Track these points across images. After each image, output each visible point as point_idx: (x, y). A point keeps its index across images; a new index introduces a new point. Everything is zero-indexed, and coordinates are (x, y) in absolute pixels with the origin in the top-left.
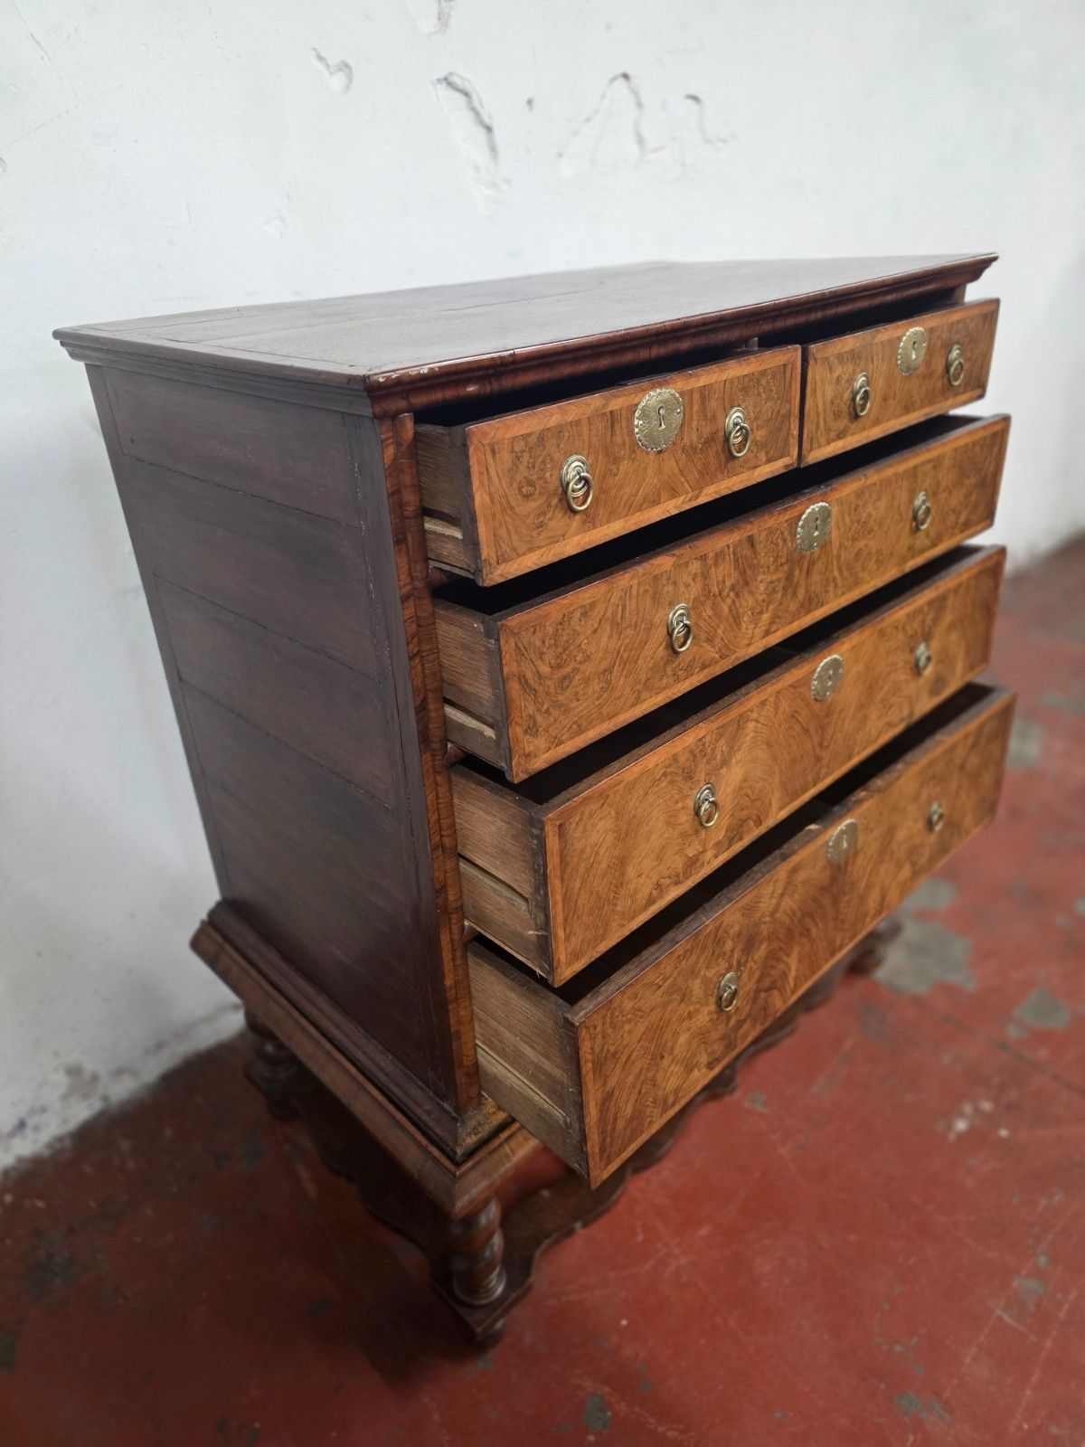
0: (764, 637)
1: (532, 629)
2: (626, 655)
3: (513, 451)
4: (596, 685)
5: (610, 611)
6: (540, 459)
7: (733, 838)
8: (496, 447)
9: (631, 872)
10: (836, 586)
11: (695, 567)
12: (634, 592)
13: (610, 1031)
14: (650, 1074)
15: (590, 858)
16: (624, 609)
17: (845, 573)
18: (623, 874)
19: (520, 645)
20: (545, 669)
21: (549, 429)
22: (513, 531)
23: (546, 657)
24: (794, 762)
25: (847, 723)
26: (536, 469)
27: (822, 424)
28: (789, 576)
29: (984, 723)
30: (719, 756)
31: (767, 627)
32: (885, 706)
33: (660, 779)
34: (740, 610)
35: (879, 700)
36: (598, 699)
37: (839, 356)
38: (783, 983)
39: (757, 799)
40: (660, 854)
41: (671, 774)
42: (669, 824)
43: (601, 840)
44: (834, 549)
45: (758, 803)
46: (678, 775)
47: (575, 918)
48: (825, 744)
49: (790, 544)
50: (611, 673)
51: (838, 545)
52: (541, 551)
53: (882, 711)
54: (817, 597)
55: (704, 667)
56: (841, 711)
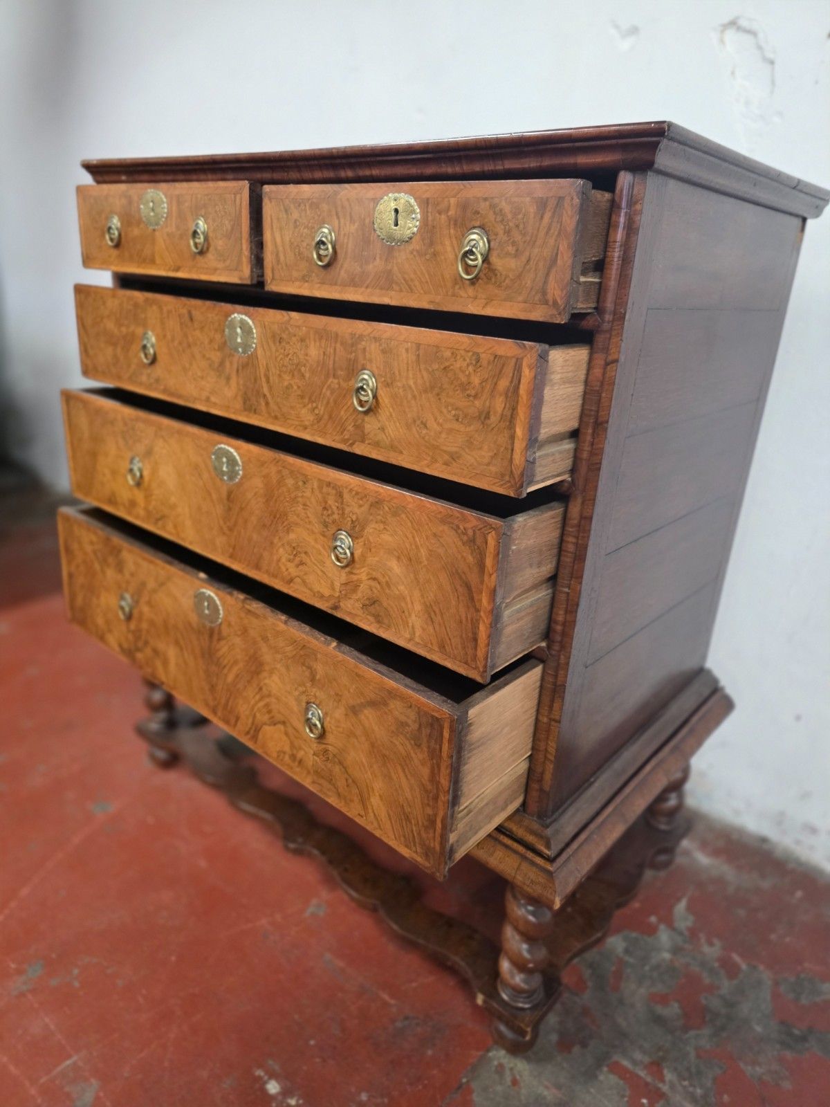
0: (206, 400)
3: (90, 202)
6: (100, 211)
10: (267, 404)
11: (156, 311)
14: (89, 595)
16: (120, 312)
17: (276, 398)
21: (103, 196)
27: (282, 258)
28: (222, 363)
29: (390, 693)
30: (143, 445)
31: (208, 393)
32: (295, 555)
33: (110, 423)
34: (186, 363)
35: (286, 540)
36: (112, 359)
37: (294, 202)
38: (165, 664)
39: (173, 509)
40: (113, 474)
41: (115, 425)
42: (117, 460)
43: (84, 429)
44: (261, 366)
45: (174, 513)
46: (120, 432)
47: (76, 462)
48: (228, 524)
49: (220, 336)
50: (117, 348)
51: (265, 364)
52: (101, 261)
53: (293, 557)
54: (249, 400)
55: (166, 389)
56: (242, 508)
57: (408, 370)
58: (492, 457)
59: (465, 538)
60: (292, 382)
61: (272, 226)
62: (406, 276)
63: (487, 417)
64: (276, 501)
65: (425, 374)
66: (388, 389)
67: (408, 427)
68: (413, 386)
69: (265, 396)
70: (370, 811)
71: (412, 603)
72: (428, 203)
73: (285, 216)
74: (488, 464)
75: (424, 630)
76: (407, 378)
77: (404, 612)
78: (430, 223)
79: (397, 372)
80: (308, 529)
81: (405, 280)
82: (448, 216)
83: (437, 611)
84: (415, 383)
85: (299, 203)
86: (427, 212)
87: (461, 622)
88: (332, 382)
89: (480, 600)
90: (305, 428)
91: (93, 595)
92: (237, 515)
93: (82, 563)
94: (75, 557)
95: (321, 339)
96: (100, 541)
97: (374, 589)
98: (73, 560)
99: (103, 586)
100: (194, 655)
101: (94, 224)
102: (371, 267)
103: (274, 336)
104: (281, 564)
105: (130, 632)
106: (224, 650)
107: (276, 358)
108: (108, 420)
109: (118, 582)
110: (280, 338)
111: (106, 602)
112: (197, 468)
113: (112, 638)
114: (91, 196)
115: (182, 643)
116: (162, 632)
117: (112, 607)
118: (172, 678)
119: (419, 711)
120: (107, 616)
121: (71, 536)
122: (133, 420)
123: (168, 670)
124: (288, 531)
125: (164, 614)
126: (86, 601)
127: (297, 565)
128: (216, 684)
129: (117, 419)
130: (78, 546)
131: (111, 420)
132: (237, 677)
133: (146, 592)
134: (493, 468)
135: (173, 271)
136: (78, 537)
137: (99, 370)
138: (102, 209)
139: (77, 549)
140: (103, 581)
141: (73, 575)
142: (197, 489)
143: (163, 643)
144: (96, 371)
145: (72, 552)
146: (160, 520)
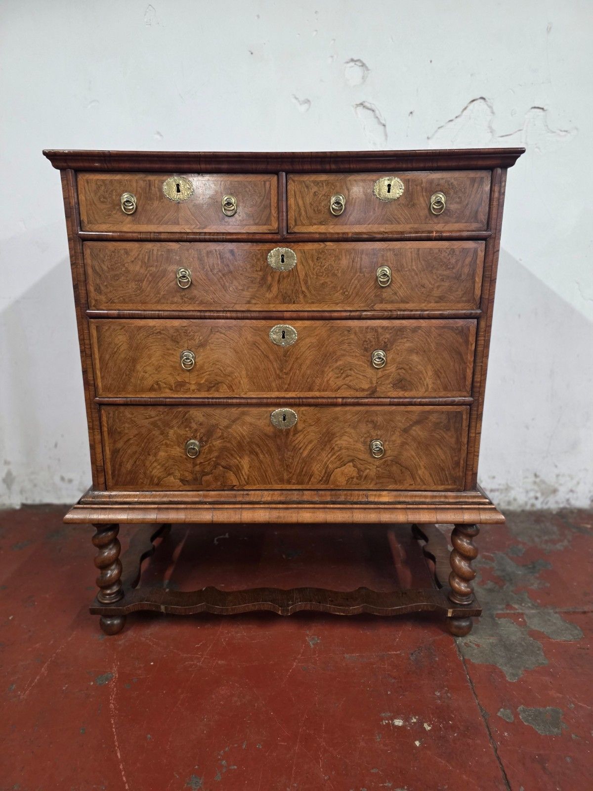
0: (247, 304)
1: (98, 250)
2: (150, 279)
4: (133, 285)
5: (141, 256)
6: (110, 190)
7: (211, 387)
9: (139, 367)
10: (305, 296)
11: (194, 253)
12: (155, 252)
13: (117, 420)
14: (142, 458)
15: (114, 348)
16: (149, 258)
17: (313, 292)
18: (135, 366)
19: (92, 254)
21: (115, 180)
22: (96, 213)
23: (106, 263)
24: (257, 369)
25: (304, 367)
26: (108, 193)
27: (303, 213)
28: (264, 279)
29: (429, 412)
30: (197, 341)
31: (248, 299)
32: (342, 373)
33: (157, 333)
34: (226, 283)
35: (334, 367)
36: (134, 292)
37: (314, 182)
38: (238, 471)
39: (229, 376)
40: (158, 369)
41: (164, 334)
42: (163, 357)
43: (120, 344)
44: (300, 275)
45: (230, 378)
46: (169, 337)
47: (106, 371)
48: (284, 371)
49: (263, 262)
50: (142, 283)
51: (304, 273)
52: (110, 225)
53: (340, 375)
54: (289, 297)
55: (201, 303)
56: (297, 359)
57: (412, 262)
58: (463, 294)
59: (457, 331)
60: (328, 280)
61: (295, 196)
62: (396, 217)
63: (461, 276)
64: (327, 346)
65: (423, 263)
66: (399, 273)
67: (412, 289)
68: (415, 269)
69: (303, 292)
70: (418, 479)
71: (426, 372)
72: (409, 181)
73: (306, 190)
74: (461, 298)
75: (433, 383)
76: (412, 266)
77: (421, 379)
78: (410, 190)
79: (405, 264)
80: (353, 356)
81: (395, 219)
82: (421, 187)
83: (442, 371)
84: (417, 268)
85: (316, 183)
86: (409, 185)
87: (456, 372)
88: (359, 276)
89: (467, 358)
90: (337, 304)
91: (149, 455)
92: (293, 363)
93: (135, 436)
94: (124, 435)
95: (350, 254)
96: (161, 413)
97: (401, 374)
98: (121, 439)
99: (162, 445)
100: (270, 453)
101: (102, 199)
102: (371, 213)
103: (312, 257)
104: (330, 382)
105: (197, 465)
106: (299, 439)
107: (314, 269)
108: (155, 332)
109: (183, 434)
110: (318, 258)
111: (166, 454)
112: (255, 344)
113: (172, 478)
114: (98, 180)
115: (257, 450)
116: (235, 451)
117: (174, 456)
118: (245, 479)
119: (448, 413)
120: (167, 465)
121: (120, 420)
122: (185, 326)
123: (241, 475)
124: (336, 361)
125: (238, 438)
126: (137, 463)
127: (344, 378)
128: (292, 463)
129: (165, 329)
130: (130, 426)
131: (158, 331)
132: (311, 450)
133: (218, 430)
134: (464, 299)
135: (199, 228)
136: (131, 418)
137: (115, 301)
138: (112, 188)
139: (128, 428)
140: (163, 440)
141: (119, 450)
142: (255, 357)
143: (236, 458)
144: (111, 303)
145: (120, 433)
146: (214, 386)
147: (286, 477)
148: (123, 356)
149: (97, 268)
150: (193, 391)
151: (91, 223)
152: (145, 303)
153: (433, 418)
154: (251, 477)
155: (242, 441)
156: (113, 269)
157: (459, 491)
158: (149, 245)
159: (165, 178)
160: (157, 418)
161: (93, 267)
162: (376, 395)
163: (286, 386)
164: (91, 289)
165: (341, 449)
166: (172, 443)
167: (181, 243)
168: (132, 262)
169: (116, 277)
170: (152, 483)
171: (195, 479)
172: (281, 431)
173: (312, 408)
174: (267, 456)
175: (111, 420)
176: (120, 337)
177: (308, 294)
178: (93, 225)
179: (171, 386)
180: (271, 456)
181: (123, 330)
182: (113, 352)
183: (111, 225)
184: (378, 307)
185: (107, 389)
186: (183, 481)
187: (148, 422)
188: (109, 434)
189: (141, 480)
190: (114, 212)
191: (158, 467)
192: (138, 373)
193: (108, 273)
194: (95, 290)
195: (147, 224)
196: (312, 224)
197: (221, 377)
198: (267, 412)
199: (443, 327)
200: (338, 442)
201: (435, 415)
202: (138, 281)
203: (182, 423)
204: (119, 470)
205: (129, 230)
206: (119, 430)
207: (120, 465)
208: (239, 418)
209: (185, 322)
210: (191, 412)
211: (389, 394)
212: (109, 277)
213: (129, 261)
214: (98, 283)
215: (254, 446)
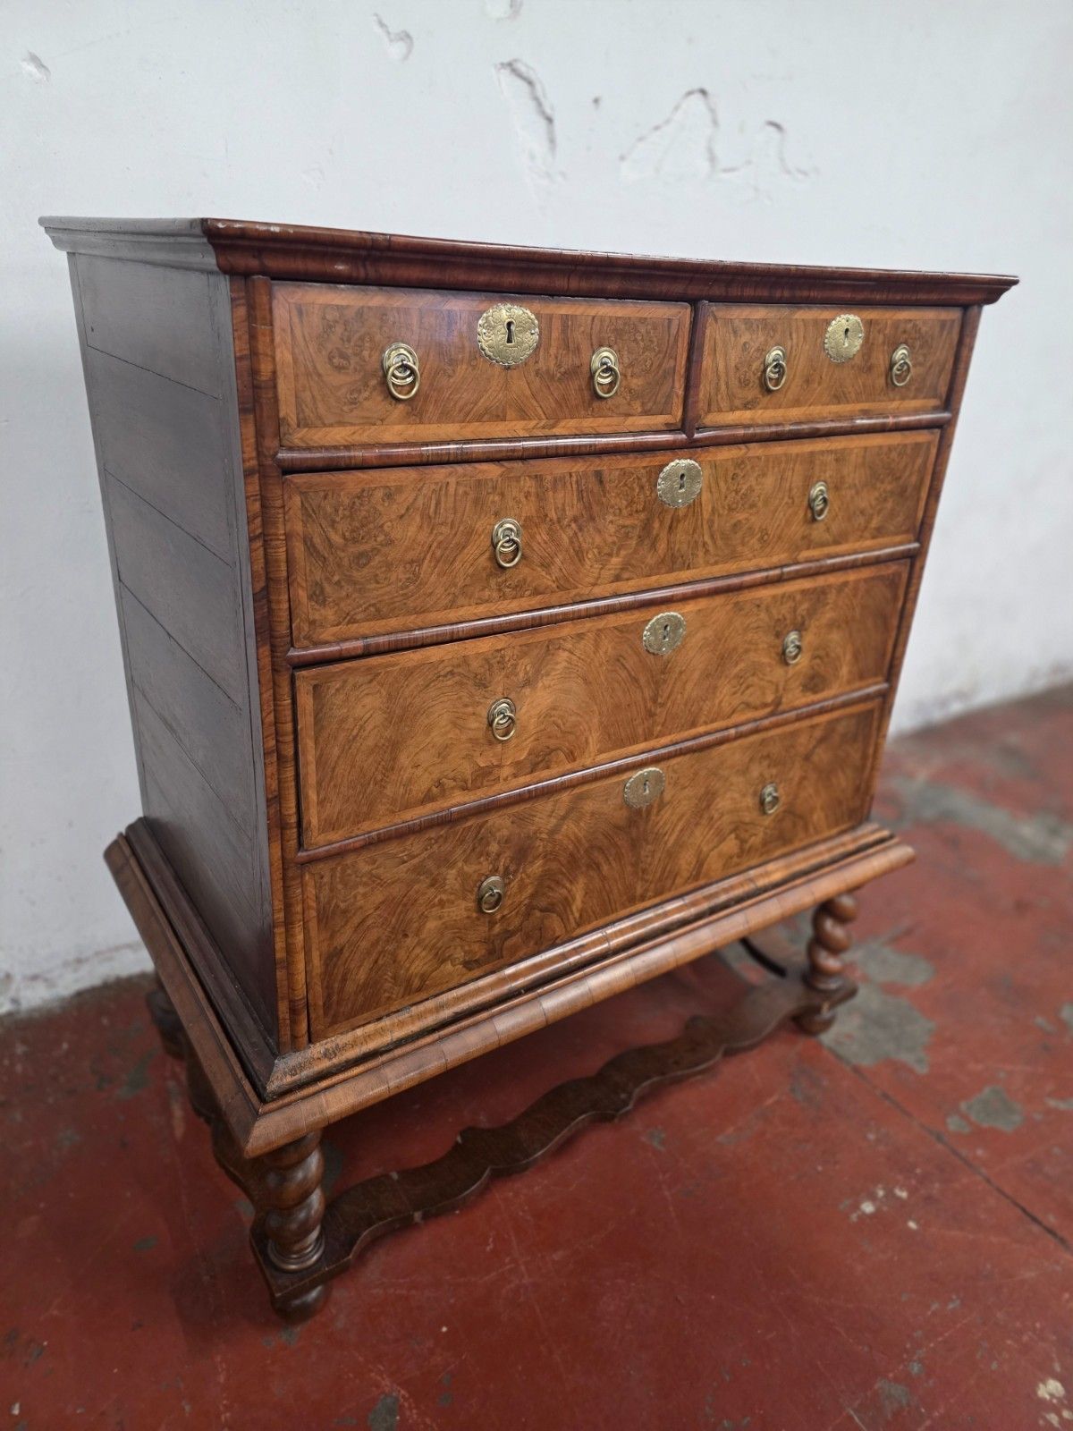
0: (613, 582)
1: (322, 494)
2: (439, 553)
3: (324, 318)
4: (400, 573)
5: (420, 501)
6: (357, 336)
7: (538, 764)
8: (304, 308)
9: (404, 760)
10: (706, 552)
11: (529, 484)
12: (451, 490)
13: (340, 887)
15: (352, 730)
16: (438, 504)
17: (719, 542)
18: (394, 759)
19: (306, 505)
20: (337, 539)
21: (369, 308)
22: (319, 398)
23: (339, 527)
24: (617, 707)
25: (689, 687)
26: (352, 344)
27: (723, 387)
28: (647, 526)
29: (838, 720)
30: (521, 675)
31: (617, 572)
32: (741, 685)
33: (445, 676)
34: (583, 545)
35: (732, 675)
36: (402, 589)
37: (747, 322)
38: (565, 910)
39: (570, 733)
40: (443, 753)
41: (460, 674)
42: (455, 725)
43: (369, 714)
44: (705, 513)
45: (571, 738)
46: (469, 678)
47: (332, 784)
48: (660, 700)
49: (648, 493)
50: (420, 566)
51: (710, 510)
52: (353, 429)
53: (738, 687)
54: (682, 557)
55: (536, 592)
56: (681, 673)
57: (855, 471)
58: (905, 519)
59: (887, 583)
60: (742, 517)
61: (715, 351)
62: (845, 390)
63: (906, 489)
64: (725, 641)
65: (868, 471)
66: (839, 493)
68: (857, 483)
69: (704, 544)
71: (844, 656)
72: (871, 325)
73: (733, 339)
74: (903, 524)
75: (850, 671)
76: (854, 478)
77: (837, 668)
78: (870, 342)
79: (846, 476)
80: (759, 650)
81: (844, 393)
82: (884, 335)
83: (862, 651)
84: (860, 480)
85: (750, 324)
86: (870, 332)
87: (877, 647)
88: (787, 503)
89: (892, 623)
90: (750, 560)
91: (406, 936)
92: (675, 683)
93: (377, 908)
94: (354, 914)
95: (779, 464)
96: (433, 841)
97: (816, 667)
98: (347, 922)
99: (434, 906)
100: (619, 857)
101: (336, 361)
102: (816, 385)
103: (726, 475)
104: (723, 704)
105: (497, 923)
106: (667, 816)
107: (726, 497)
108: (442, 673)
109: (474, 872)
110: (734, 474)
111: (440, 922)
112: (618, 660)
113: (448, 967)
114: (327, 306)
115: (601, 859)
116: (562, 873)
117: (455, 920)
118: (575, 918)
119: (859, 715)
120: (440, 944)
121: (345, 885)
122: (501, 650)
123: (569, 913)
124: (737, 664)
125: (571, 847)
126: (380, 962)
127: (743, 693)
128: (650, 865)
129: (465, 660)
130: (368, 889)
131: (448, 669)
132: (682, 830)
133: (538, 843)
134: (903, 528)
135: (543, 428)
136: (370, 872)
137: (358, 617)
138: (363, 331)
139: (364, 895)
140: (436, 897)
141: (342, 949)
142: (616, 685)
143: (564, 886)
144: (348, 623)
145: (345, 912)
146: (542, 761)
147: (639, 891)
148: (370, 742)
149: (317, 541)
150: (505, 780)
151: (306, 425)
152: (424, 612)
153: (841, 728)
154: (587, 912)
155: (576, 851)
156: (355, 541)
157: (853, 828)
158: (440, 473)
159: (482, 307)
160: (425, 854)
161: (308, 541)
162: (781, 708)
163: (659, 728)
164: (302, 595)
165: (722, 815)
166: (452, 897)
167: (506, 464)
168: (401, 517)
169: (362, 559)
170: (409, 990)
171: (491, 952)
172: (639, 812)
173: (688, 756)
174: (614, 865)
175: (326, 892)
176: (367, 700)
177: (711, 548)
178: (313, 431)
179: (466, 781)
180: (620, 862)
181: (375, 683)
182: (351, 738)
183: (357, 428)
184: (805, 554)
185: (330, 825)
186: (468, 965)
187: (405, 869)
188: (319, 921)
189: (387, 995)
190: (366, 394)
191: (424, 954)
192: (402, 773)
193: (343, 551)
194: (310, 598)
195: (439, 421)
196: (732, 409)
197: (557, 738)
198: (618, 783)
199: (873, 578)
200: (720, 806)
201: (844, 723)
202: (412, 562)
203: (473, 849)
204: (341, 990)
205: (397, 440)
206: (342, 905)
207: (344, 980)
208: (573, 808)
209: (501, 641)
210: (490, 823)
211: (797, 703)
212: (346, 559)
213: (393, 517)
214: (318, 579)
215: (596, 854)
